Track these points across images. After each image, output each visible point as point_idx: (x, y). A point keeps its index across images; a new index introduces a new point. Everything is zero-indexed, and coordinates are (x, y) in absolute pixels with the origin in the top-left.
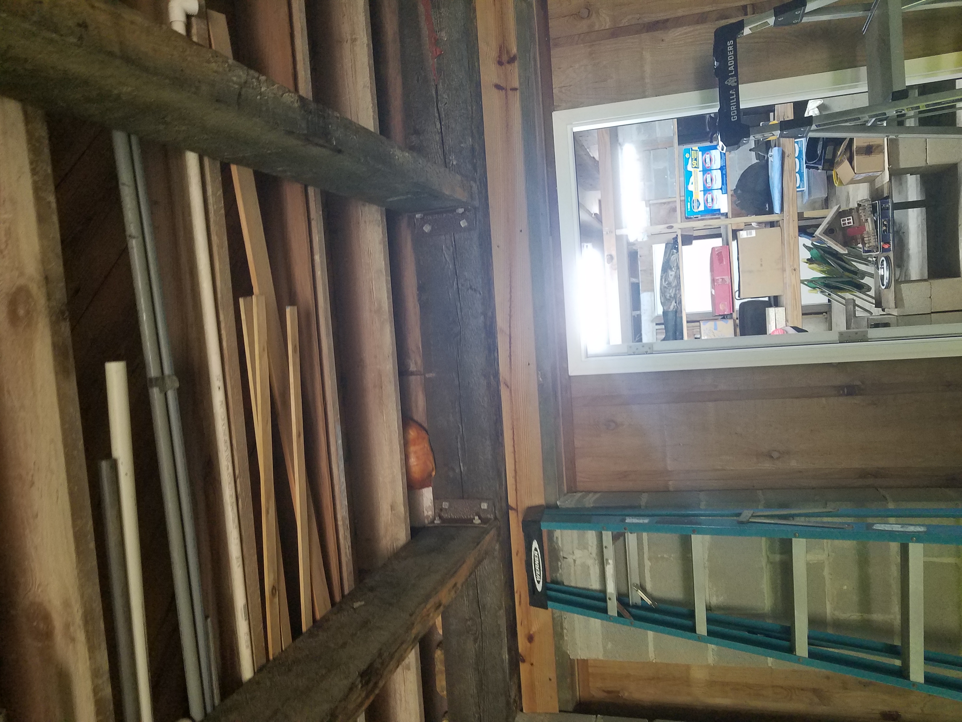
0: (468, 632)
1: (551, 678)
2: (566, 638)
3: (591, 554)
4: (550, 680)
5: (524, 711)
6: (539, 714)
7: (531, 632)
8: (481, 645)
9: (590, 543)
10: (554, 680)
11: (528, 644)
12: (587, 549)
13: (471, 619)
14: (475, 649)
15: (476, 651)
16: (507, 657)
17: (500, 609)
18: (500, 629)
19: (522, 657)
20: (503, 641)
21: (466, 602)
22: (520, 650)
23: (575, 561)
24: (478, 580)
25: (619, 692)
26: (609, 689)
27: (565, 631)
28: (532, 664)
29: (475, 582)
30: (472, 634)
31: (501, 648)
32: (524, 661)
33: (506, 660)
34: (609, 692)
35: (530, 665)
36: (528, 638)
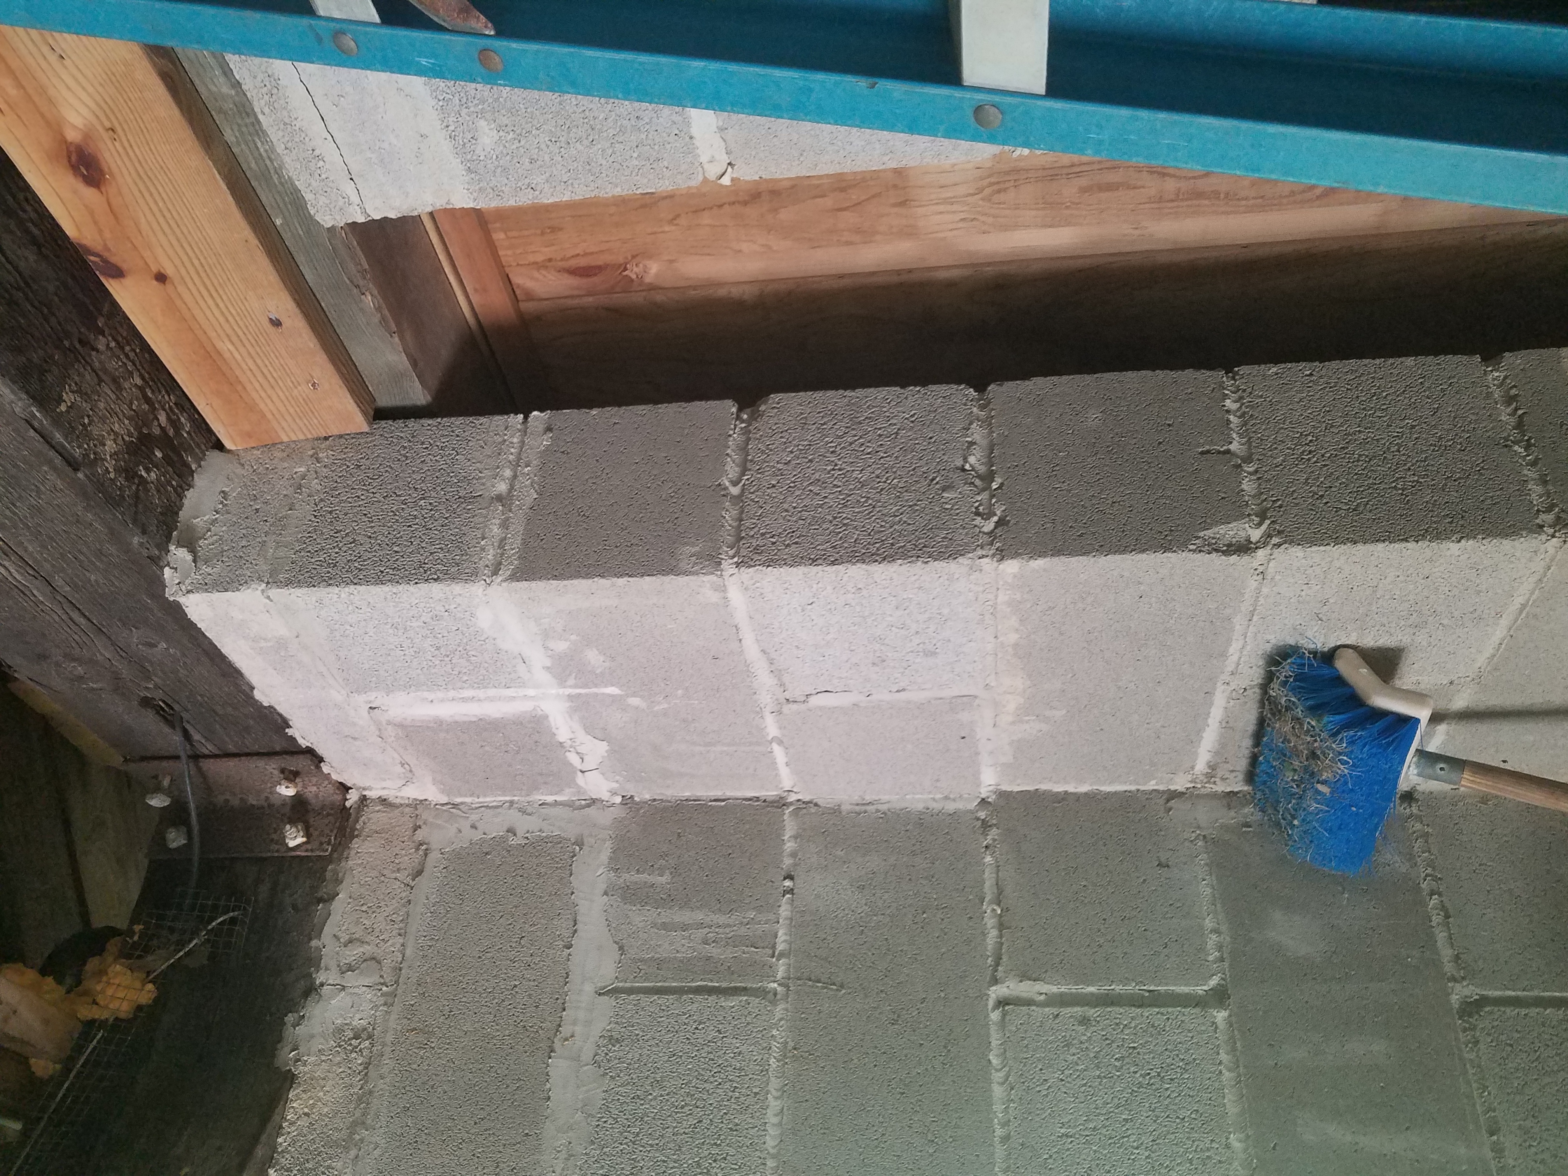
1: (275, 317)
4: (276, 323)
5: (229, 445)
7: (72, 137)
10: (295, 322)
11: (89, 193)
19: (97, 255)
22: (70, 232)
25: (623, 266)
26: (584, 262)
28: (161, 278)
32: (114, 271)
34: (584, 272)
35: (155, 283)
36: (75, 168)
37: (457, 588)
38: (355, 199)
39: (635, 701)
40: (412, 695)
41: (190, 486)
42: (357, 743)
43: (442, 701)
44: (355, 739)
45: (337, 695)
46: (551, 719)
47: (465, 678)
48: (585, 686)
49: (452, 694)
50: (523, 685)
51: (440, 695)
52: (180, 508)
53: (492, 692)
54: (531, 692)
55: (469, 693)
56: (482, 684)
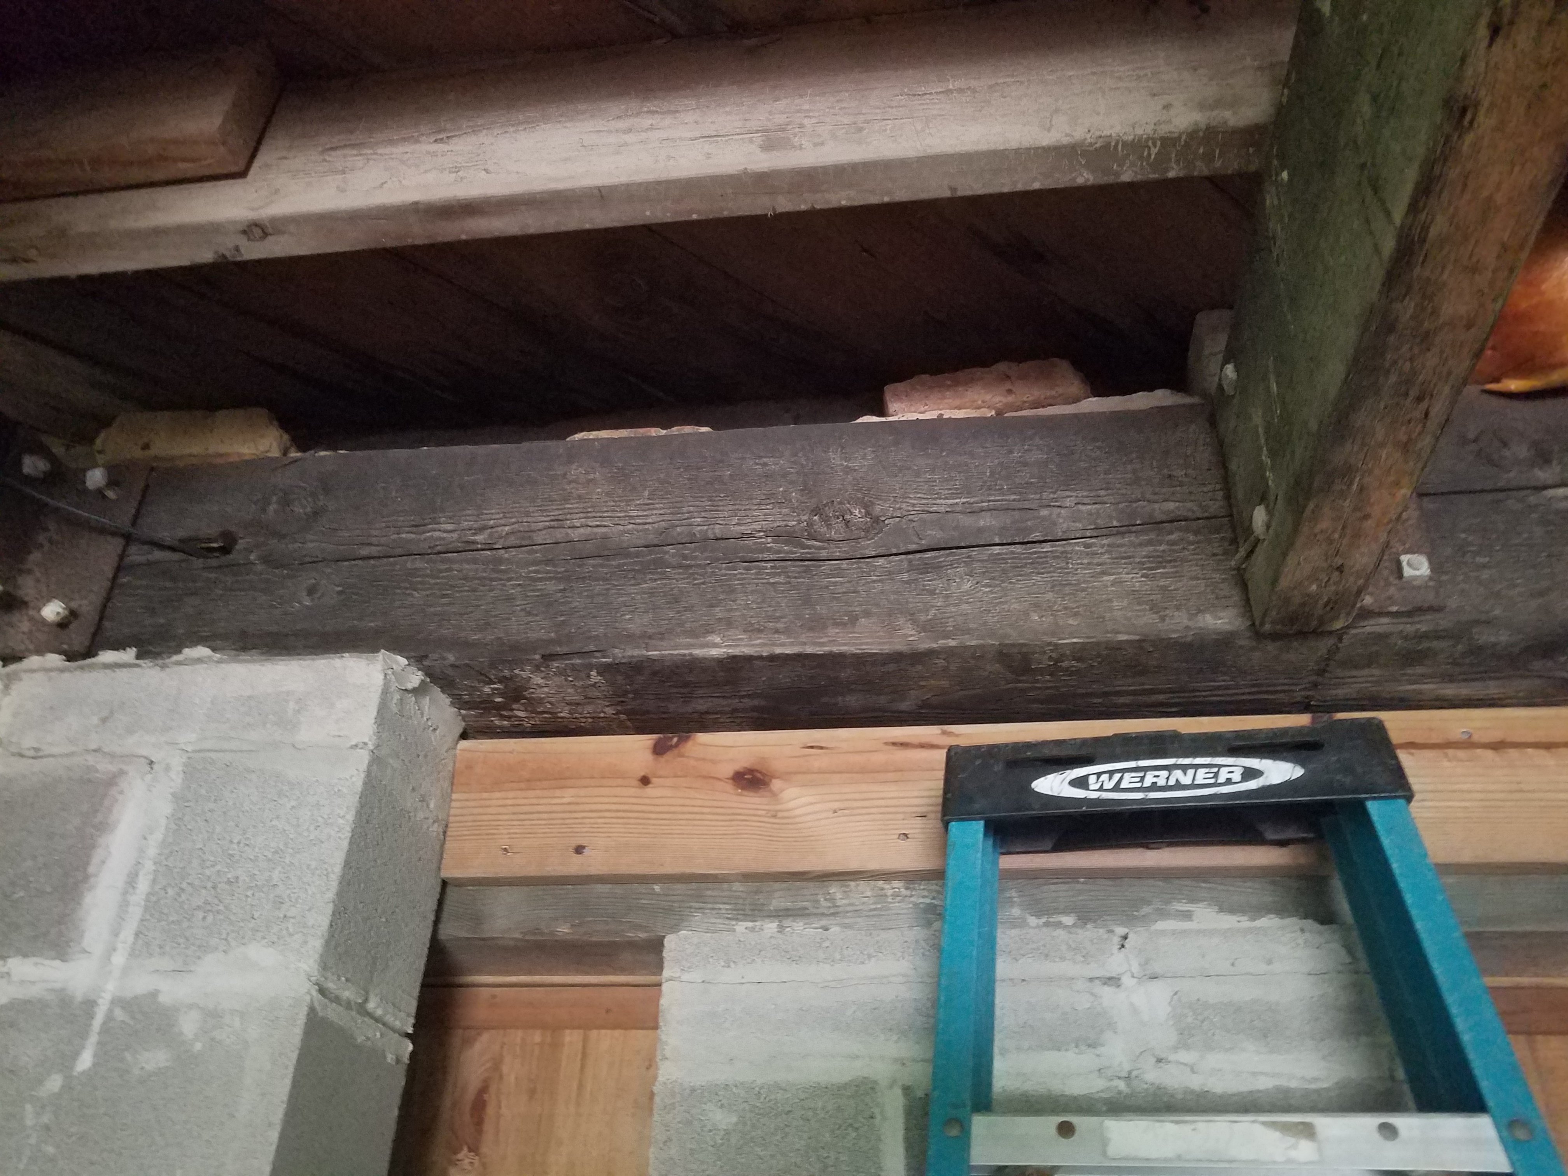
0: (816, 511)
1: (586, 851)
2: (741, 927)
3: (1159, 1061)
4: (579, 850)
5: (464, 744)
6: (446, 799)
7: (776, 784)
8: (765, 556)
9: (1214, 1060)
10: (575, 866)
11: (729, 770)
12: (1183, 1044)
13: (876, 520)
14: (750, 535)
15: (743, 536)
16: (715, 652)
17: (926, 628)
18: (836, 624)
19: (677, 745)
20: (783, 639)
21: (942, 505)
22: (703, 737)
23: (1113, 981)
24: (1047, 547)
25: (474, 1149)
26: (490, 1110)
27: (771, 926)
28: (645, 781)
29: (1036, 536)
30: (810, 524)
31: (753, 630)
32: (659, 750)
33: (702, 646)
34: (479, 1105)
35: (642, 774)
36: (751, 771)
37: (316, 944)
38: (686, 977)
39: (54, 1083)
40: (163, 822)
41: (452, 704)
42: (95, 720)
43: (141, 851)
44: (104, 720)
45: (188, 738)
46: (57, 963)
47: (170, 891)
48: (105, 1029)
49: (149, 866)
50: (133, 954)
51: (152, 852)
52: (443, 692)
53: (135, 913)
54: (119, 959)
55: (143, 885)
56: (152, 906)
